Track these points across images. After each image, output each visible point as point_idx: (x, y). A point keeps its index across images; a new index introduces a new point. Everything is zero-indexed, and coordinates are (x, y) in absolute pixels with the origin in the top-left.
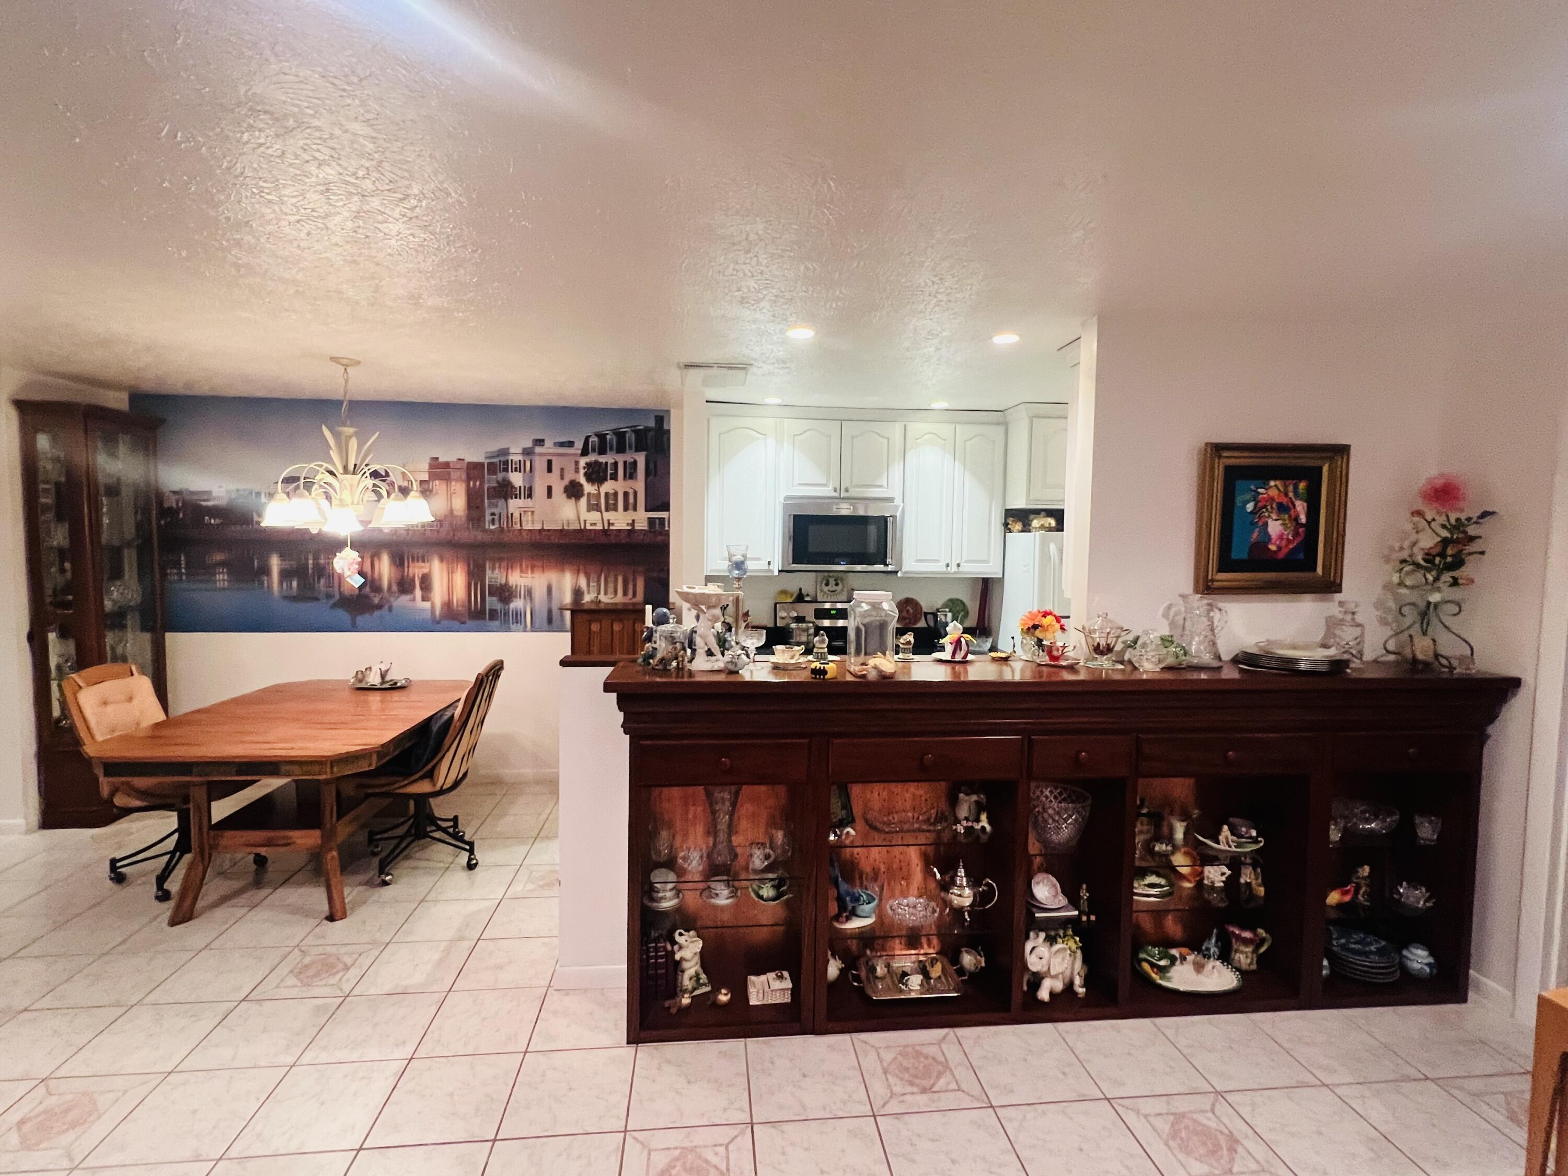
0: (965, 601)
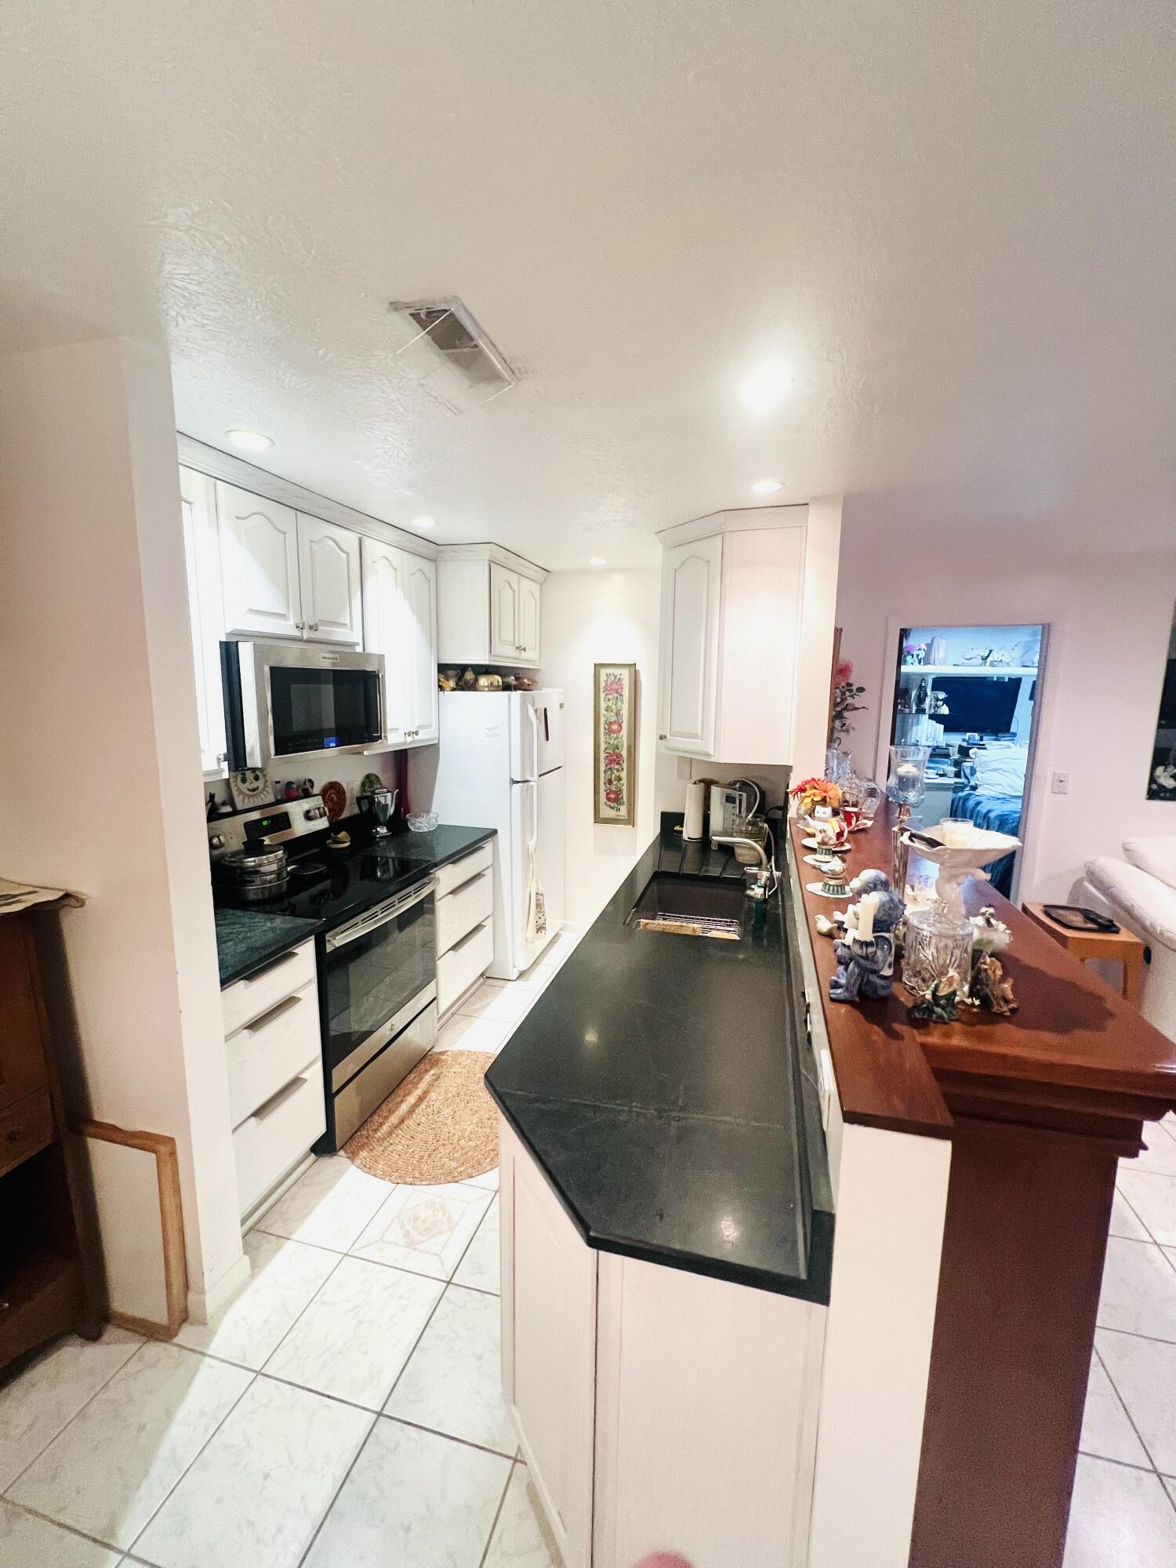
0: (378, 775)
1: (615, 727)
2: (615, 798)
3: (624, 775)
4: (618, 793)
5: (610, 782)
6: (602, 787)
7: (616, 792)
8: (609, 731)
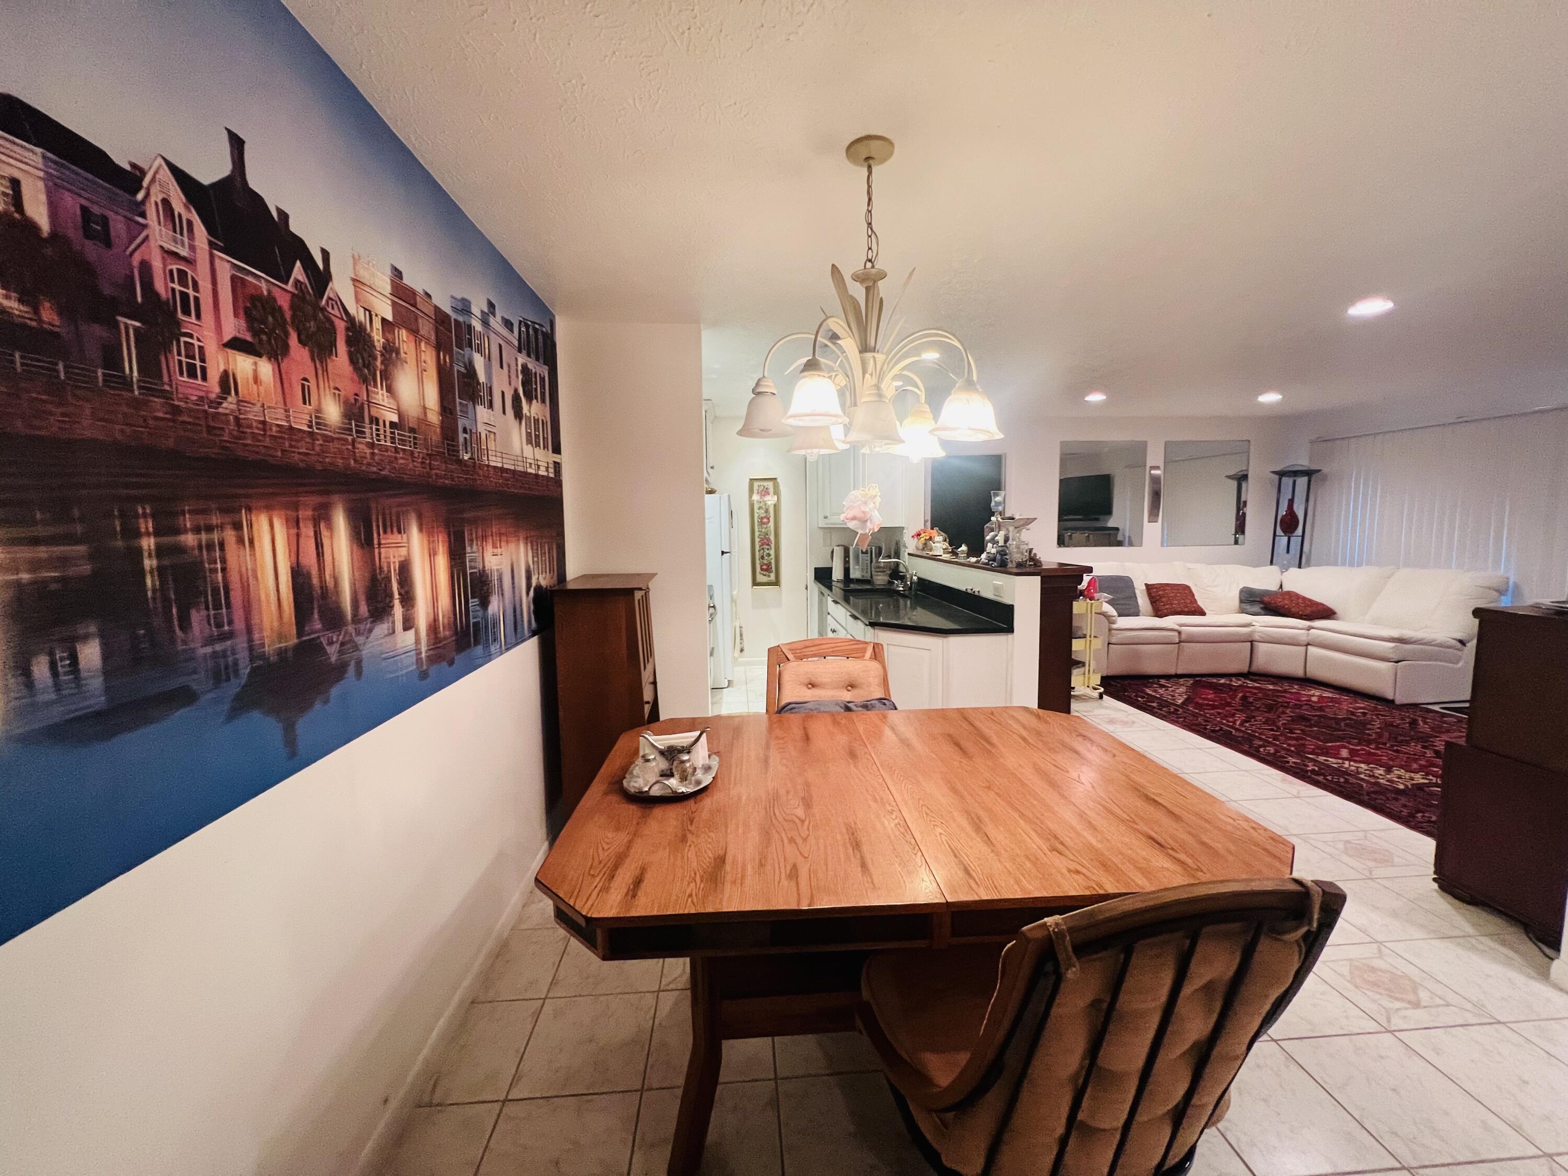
1: (765, 520)
2: (767, 569)
3: (772, 552)
4: (769, 564)
5: (762, 558)
6: (758, 562)
7: (766, 564)
8: (761, 523)
